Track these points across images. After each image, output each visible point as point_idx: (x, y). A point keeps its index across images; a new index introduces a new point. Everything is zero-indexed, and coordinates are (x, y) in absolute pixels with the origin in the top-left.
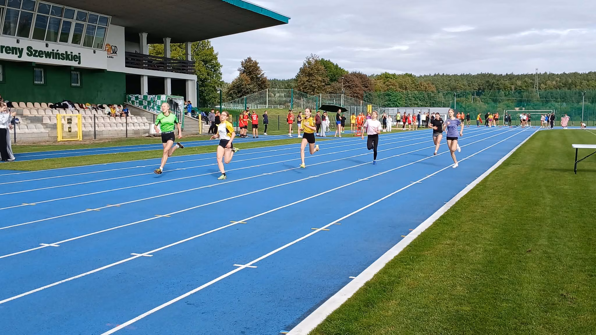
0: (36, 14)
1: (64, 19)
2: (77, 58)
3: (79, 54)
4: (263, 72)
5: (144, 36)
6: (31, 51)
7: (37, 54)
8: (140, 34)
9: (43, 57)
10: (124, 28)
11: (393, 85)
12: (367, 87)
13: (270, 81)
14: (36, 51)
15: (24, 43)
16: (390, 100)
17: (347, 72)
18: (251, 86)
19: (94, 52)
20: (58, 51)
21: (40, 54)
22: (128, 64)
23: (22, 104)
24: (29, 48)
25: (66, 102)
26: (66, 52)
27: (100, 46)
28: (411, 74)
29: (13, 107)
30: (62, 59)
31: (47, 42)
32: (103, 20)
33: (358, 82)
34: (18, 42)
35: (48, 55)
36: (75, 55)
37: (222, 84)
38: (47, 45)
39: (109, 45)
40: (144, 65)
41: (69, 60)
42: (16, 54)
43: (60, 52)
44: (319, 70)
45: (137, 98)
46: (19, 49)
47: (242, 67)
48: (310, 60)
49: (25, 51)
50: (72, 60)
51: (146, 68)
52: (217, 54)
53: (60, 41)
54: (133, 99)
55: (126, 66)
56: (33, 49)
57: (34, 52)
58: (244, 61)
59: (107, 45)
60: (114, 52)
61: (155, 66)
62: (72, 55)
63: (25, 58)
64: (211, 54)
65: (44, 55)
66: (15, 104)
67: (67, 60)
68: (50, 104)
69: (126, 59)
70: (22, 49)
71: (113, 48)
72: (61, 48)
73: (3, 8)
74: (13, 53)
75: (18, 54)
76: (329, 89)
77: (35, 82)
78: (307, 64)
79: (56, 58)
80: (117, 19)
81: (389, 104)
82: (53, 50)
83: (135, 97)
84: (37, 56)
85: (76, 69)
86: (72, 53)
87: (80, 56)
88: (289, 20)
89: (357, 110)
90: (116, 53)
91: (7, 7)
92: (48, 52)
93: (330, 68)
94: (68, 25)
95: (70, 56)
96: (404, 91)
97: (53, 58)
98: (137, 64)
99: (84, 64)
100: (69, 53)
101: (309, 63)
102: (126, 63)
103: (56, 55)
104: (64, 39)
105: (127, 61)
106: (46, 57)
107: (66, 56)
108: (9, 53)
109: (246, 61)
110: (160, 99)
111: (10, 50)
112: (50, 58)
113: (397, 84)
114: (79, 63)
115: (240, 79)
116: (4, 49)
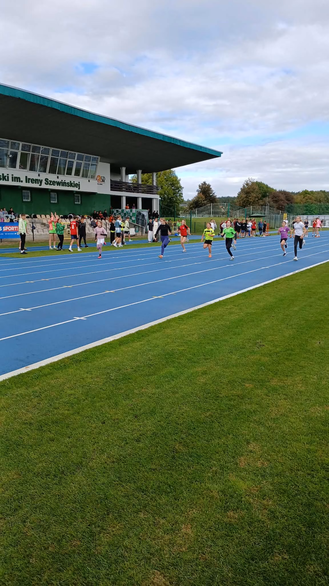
0: (50, 157)
1: (68, 160)
2: (78, 185)
3: (79, 182)
4: (214, 192)
5: (124, 169)
6: (47, 181)
7: (52, 183)
8: (121, 168)
9: (55, 185)
10: (109, 165)
11: (310, 199)
12: (289, 201)
13: (219, 198)
14: (51, 181)
15: (43, 176)
16: (307, 210)
17: (275, 190)
18: (205, 202)
19: (89, 181)
20: (65, 181)
21: (54, 183)
22: (113, 188)
23: (43, 216)
24: (46, 180)
25: (71, 215)
26: (71, 182)
27: (93, 177)
28: (325, 191)
29: (37, 218)
30: (67, 186)
31: (58, 175)
32: (94, 159)
33: (282, 197)
34: (39, 175)
35: (59, 184)
36: (76, 184)
37: (182, 201)
38: (58, 177)
39: (100, 176)
40: (123, 189)
41: (73, 187)
42: (38, 183)
43: (66, 182)
44: (254, 189)
45: (117, 211)
46: (40, 180)
47: (200, 189)
48: (248, 182)
49: (44, 182)
50: (74, 187)
51: (124, 191)
52: (180, 180)
53: (66, 174)
54: (115, 212)
55: (111, 190)
56: (49, 180)
57: (49, 182)
58: (201, 184)
59: (98, 176)
60: (103, 181)
61: (132, 190)
62: (74, 184)
63: (44, 186)
64: (176, 180)
65: (56, 184)
66: (38, 216)
67: (71, 187)
68: (60, 216)
69: (111, 185)
70: (42, 180)
71: (102, 178)
72: (67, 179)
73: (29, 154)
74: (36, 183)
75: (39, 184)
76: (261, 203)
77: (51, 202)
78: (245, 185)
79: (64, 186)
80: (104, 158)
81: (307, 213)
82: (62, 181)
83: (117, 210)
84: (51, 185)
85: (77, 192)
86: (74, 182)
87: (79, 184)
88: (222, 154)
89: (275, 217)
90: (104, 181)
91: (31, 153)
92: (59, 182)
93: (263, 188)
94: (71, 163)
95: (73, 184)
96: (319, 204)
97: (62, 186)
98: (119, 188)
99: (82, 189)
100: (72, 182)
101: (247, 184)
102: (111, 188)
103: (64, 184)
104: (69, 173)
105: (112, 186)
106: (58, 185)
107: (71, 184)
108: (34, 183)
109: (203, 184)
110: (132, 212)
111: (34, 181)
112: (60, 185)
113: (313, 198)
114: (79, 189)
115: (198, 197)
116: (30, 180)
